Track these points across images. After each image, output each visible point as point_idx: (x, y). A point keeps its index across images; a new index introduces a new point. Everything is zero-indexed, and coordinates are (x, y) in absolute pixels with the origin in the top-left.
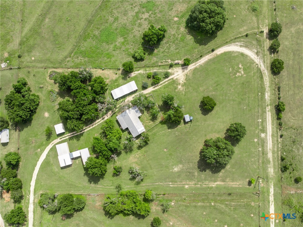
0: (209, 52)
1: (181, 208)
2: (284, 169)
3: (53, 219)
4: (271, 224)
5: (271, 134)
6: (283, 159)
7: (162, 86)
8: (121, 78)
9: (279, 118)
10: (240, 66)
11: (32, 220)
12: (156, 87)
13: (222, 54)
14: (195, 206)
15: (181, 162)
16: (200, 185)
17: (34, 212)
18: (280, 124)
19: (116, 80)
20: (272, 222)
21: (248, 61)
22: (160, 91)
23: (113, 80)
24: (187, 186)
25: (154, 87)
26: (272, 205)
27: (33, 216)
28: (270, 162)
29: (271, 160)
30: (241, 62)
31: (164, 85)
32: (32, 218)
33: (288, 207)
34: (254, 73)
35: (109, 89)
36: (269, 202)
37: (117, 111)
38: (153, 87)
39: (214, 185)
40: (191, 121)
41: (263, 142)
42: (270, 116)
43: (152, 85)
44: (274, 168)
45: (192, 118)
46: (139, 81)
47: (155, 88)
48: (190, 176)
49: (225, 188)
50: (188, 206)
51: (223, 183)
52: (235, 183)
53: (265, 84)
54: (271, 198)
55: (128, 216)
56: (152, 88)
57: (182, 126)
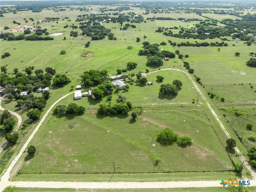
0: (157, 70)
1: (151, 113)
2: (212, 96)
3: (59, 120)
4: (217, 119)
5: (197, 87)
6: (209, 94)
9: (200, 83)
11: (43, 120)
14: (160, 112)
15: (148, 96)
16: (162, 104)
17: (46, 117)
18: (201, 84)
20: (217, 117)
21: (177, 71)
24: (153, 105)
26: (212, 110)
27: (45, 119)
28: (202, 96)
29: (202, 94)
30: (174, 71)
32: (44, 120)
33: (223, 110)
34: (181, 73)
36: (210, 109)
39: (170, 104)
40: (152, 84)
41: (195, 90)
42: (195, 83)
44: (206, 97)
45: (152, 83)
48: (154, 101)
49: (178, 105)
50: (155, 112)
51: (176, 103)
52: (184, 103)
53: (188, 76)
54: (210, 108)
55: (113, 118)
57: (147, 86)
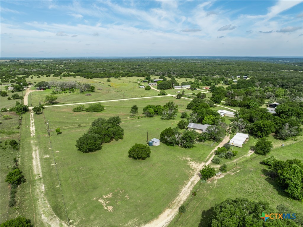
0: (187, 204)
10: (110, 208)
13: (161, 212)
21: (96, 222)
30: (111, 215)
34: (76, 208)
53: (46, 201)
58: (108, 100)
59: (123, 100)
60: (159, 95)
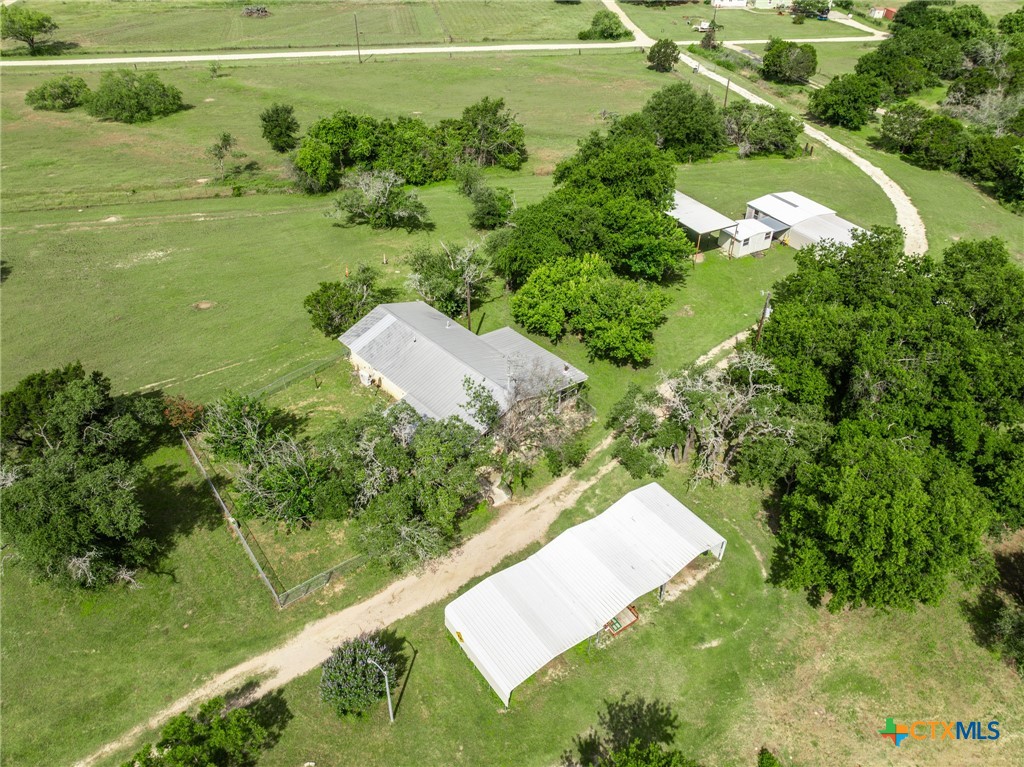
7: (142, 718)
8: (684, 716)
12: (230, 696)
15: (116, 276)
19: (727, 685)
22: (176, 658)
23: (770, 677)
24: (112, 219)
25: (251, 685)
31: (107, 735)
35: (756, 581)
37: (601, 437)
38: (259, 693)
43: (273, 712)
46: (453, 731)
47: (239, 683)
56: (273, 673)
58: (303, 48)
59: (355, 52)
60: (584, 37)
